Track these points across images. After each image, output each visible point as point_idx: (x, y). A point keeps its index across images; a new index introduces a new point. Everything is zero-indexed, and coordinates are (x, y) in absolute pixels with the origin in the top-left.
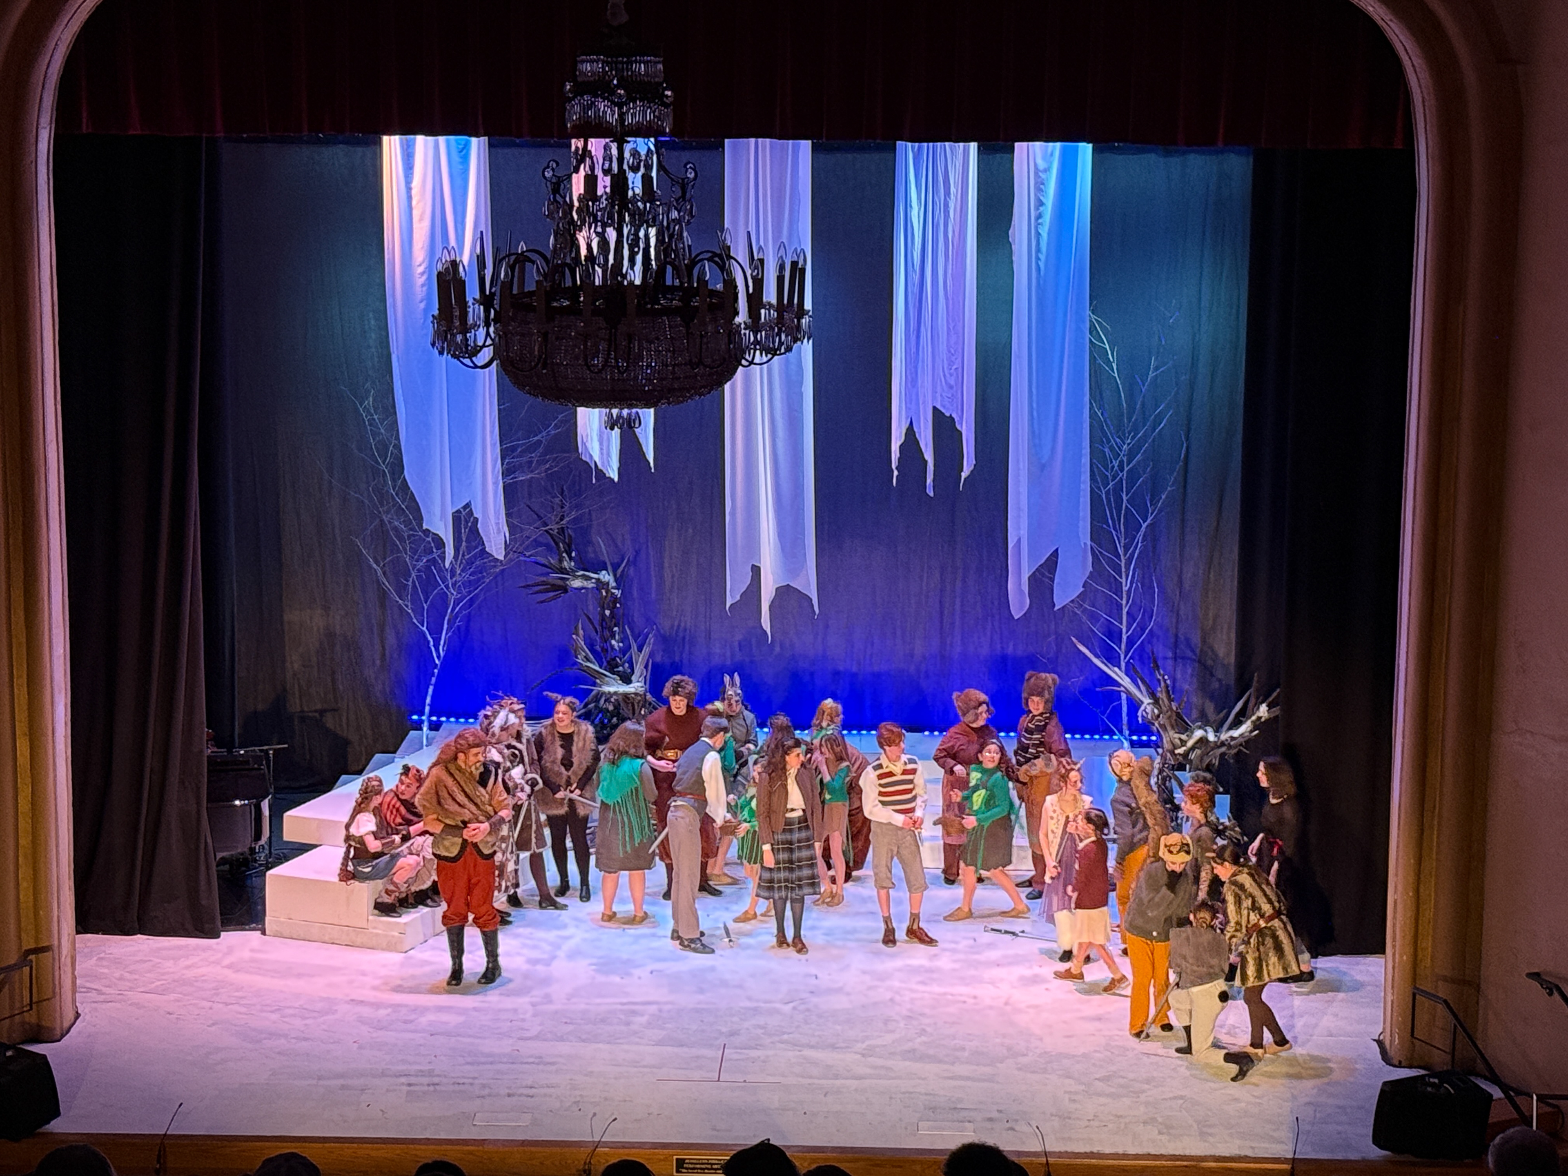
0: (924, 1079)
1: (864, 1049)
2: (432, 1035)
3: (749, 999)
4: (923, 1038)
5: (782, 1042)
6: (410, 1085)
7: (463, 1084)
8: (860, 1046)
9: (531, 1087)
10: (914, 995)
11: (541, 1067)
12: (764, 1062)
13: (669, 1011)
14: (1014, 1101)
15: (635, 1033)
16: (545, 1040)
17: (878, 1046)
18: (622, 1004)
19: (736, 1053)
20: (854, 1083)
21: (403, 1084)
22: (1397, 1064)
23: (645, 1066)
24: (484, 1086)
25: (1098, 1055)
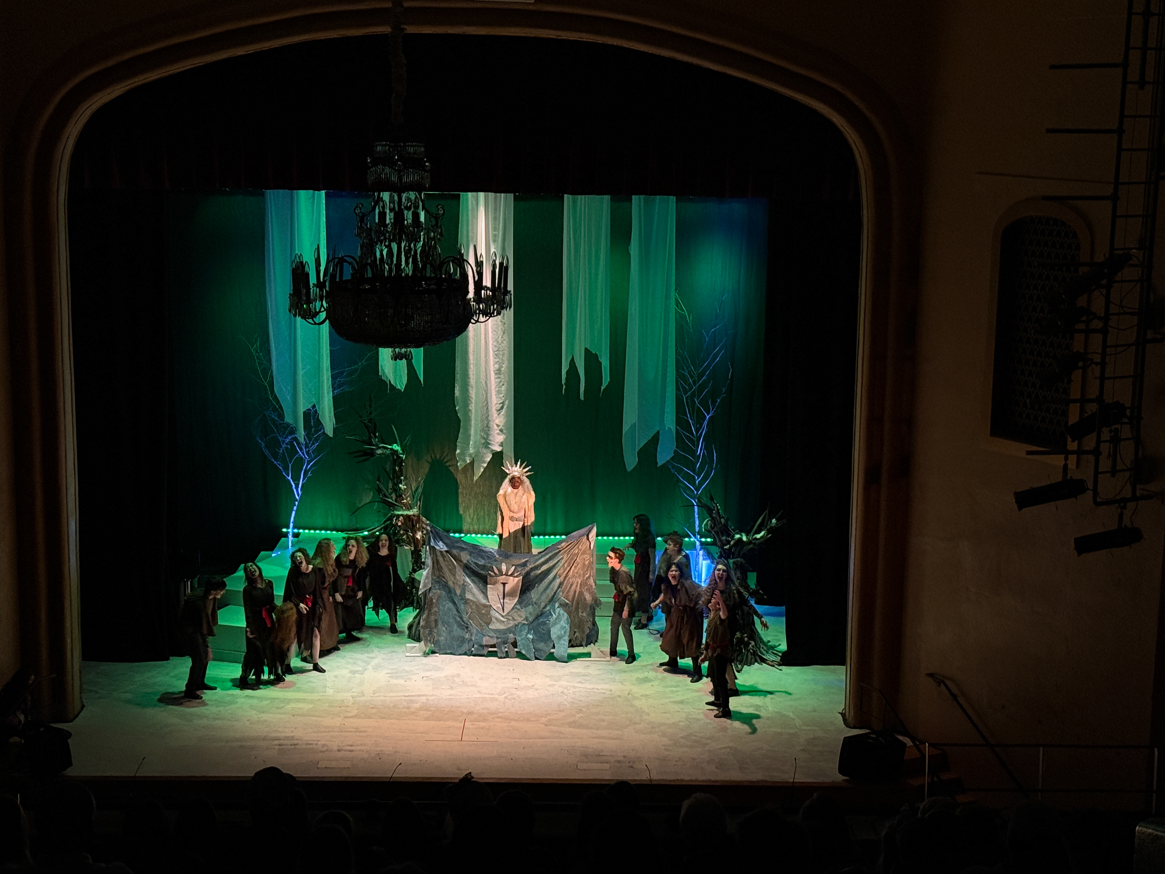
0: (581, 739)
1: (547, 721)
2: (293, 716)
3: (479, 692)
4: (581, 715)
5: (498, 717)
6: (280, 745)
7: (312, 744)
8: (543, 720)
9: (351, 746)
10: (574, 690)
11: (357, 734)
12: (488, 729)
13: (432, 700)
14: (633, 750)
15: (413, 713)
16: (359, 718)
17: (555, 720)
18: (405, 696)
19: (472, 724)
20: (540, 740)
21: (276, 745)
22: (852, 726)
23: (418, 733)
24: (324, 745)
25: (681, 723)
